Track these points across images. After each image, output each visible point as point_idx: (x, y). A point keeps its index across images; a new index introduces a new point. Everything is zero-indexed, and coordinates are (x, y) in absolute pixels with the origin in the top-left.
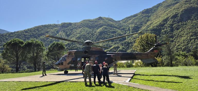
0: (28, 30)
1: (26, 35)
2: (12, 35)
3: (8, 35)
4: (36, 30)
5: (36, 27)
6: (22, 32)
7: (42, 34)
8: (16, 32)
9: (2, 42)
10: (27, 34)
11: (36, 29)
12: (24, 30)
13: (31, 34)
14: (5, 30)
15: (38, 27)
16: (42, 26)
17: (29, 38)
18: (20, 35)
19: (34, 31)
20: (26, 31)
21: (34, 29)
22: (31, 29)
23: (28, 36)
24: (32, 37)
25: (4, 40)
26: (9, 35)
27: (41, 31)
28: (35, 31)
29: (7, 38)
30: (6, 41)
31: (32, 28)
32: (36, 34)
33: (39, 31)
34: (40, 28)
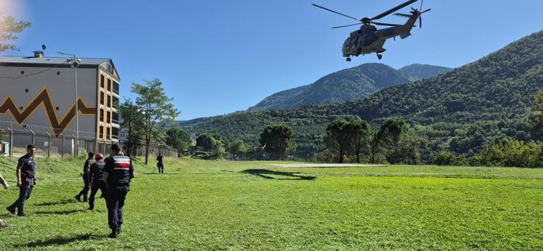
0: (490, 57)
1: (486, 73)
2: (449, 78)
3: (440, 80)
4: (514, 54)
5: (512, 45)
6: (475, 65)
7: (531, 61)
8: (459, 69)
9: (427, 99)
10: (486, 69)
11: (512, 52)
12: (480, 61)
13: (499, 67)
14: (440, 67)
15: (519, 44)
16: (533, 36)
17: (493, 79)
18: (469, 76)
19: (506, 59)
20: (484, 63)
21: (507, 51)
22: (499, 52)
23: (491, 74)
24: (502, 76)
25: (432, 93)
26: (443, 80)
27: (527, 53)
28: (509, 56)
29: (439, 86)
30: (436, 95)
31: (502, 50)
32: (515, 63)
33: (521, 55)
34: (526, 43)
